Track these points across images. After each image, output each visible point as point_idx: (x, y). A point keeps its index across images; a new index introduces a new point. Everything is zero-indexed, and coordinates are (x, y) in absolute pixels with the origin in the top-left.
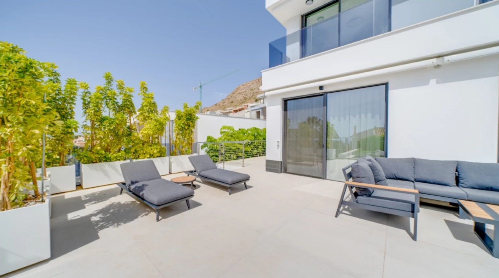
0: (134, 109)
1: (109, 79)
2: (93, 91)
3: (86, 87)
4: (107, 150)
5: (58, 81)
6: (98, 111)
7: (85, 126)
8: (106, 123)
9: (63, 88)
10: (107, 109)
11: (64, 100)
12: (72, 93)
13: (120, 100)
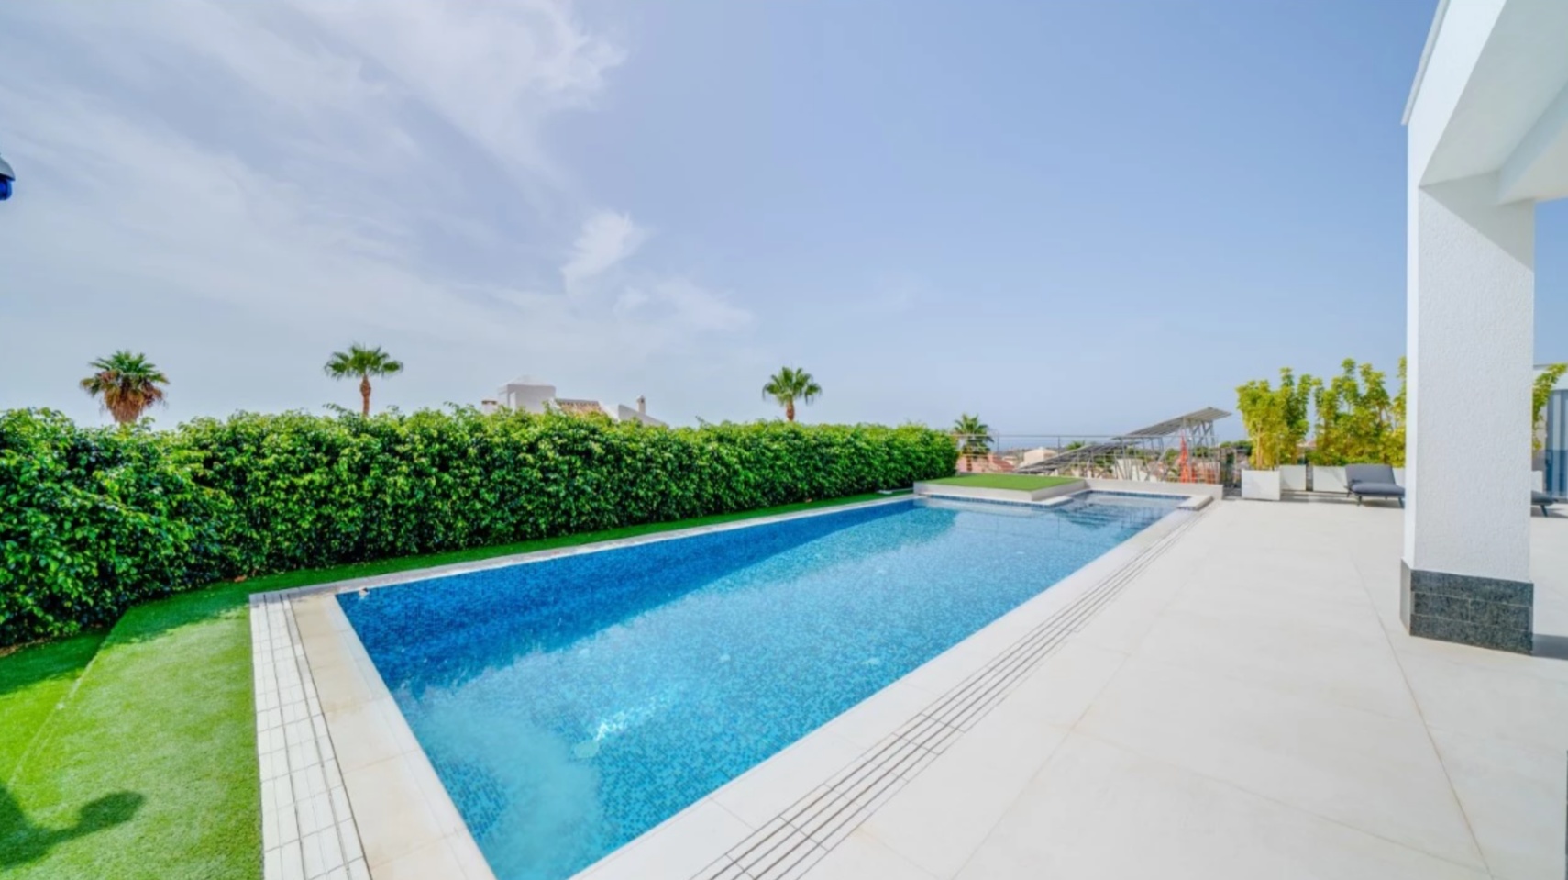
0: (1387, 398)
1: (1350, 366)
2: (1328, 387)
3: (1320, 383)
4: (1344, 452)
5: (1292, 383)
6: (1332, 407)
7: (1318, 426)
8: (1341, 421)
9: (1296, 391)
10: (1346, 404)
11: (1298, 401)
12: (1304, 393)
13: (1363, 390)
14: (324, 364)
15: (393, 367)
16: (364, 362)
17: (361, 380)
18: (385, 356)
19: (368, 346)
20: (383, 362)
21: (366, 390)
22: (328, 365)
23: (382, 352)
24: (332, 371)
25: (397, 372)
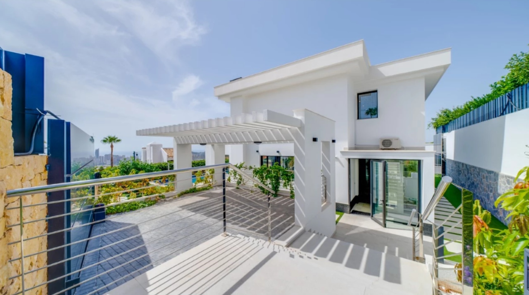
14: (101, 140)
15: (119, 141)
16: (112, 140)
17: (110, 144)
18: (117, 138)
19: (112, 135)
20: (117, 139)
21: (112, 146)
22: (101, 141)
23: (116, 137)
24: (103, 142)
25: (120, 142)
